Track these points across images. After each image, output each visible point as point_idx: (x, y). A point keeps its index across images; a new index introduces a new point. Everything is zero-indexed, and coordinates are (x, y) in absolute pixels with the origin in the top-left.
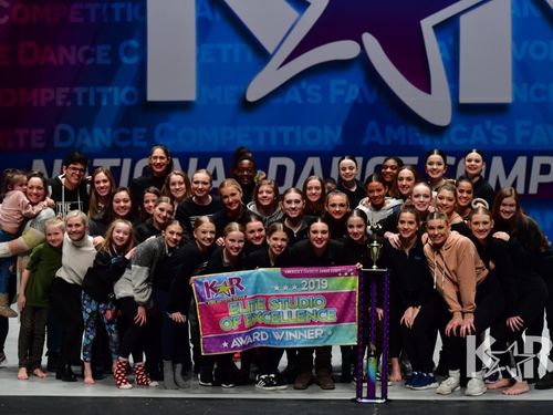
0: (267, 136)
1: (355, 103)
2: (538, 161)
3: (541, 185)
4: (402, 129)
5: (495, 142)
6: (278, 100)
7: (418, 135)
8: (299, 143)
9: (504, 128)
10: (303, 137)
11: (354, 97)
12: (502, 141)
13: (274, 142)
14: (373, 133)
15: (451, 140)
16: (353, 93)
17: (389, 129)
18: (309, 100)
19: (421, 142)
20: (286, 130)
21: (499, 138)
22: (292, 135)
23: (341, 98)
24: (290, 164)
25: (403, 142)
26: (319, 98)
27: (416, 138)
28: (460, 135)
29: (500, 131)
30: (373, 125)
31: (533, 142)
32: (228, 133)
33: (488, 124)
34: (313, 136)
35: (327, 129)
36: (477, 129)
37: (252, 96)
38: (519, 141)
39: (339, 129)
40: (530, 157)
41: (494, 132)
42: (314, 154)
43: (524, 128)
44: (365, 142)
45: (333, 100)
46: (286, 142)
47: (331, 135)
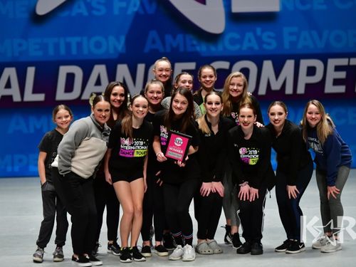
0: (57, 46)
1: (137, 15)
2: (305, 64)
3: (308, 86)
4: (180, 37)
5: (266, 47)
6: (65, 14)
7: (195, 42)
8: (85, 51)
9: (272, 34)
10: (89, 47)
11: (136, 9)
12: (271, 46)
13: (63, 51)
14: (154, 42)
15: (226, 46)
16: (135, 6)
17: (168, 38)
18: (95, 13)
19: (198, 49)
20: (74, 40)
21: (269, 44)
22: (79, 45)
23: (124, 10)
24: (78, 72)
25: (182, 49)
26: (103, 11)
27: (193, 45)
28: (233, 42)
29: (269, 37)
30: (153, 34)
31: (300, 46)
32: (20, 45)
33: (259, 31)
34: (98, 45)
35: (112, 39)
36: (249, 35)
37: (42, 10)
38: (287, 46)
39: (123, 39)
40: (297, 60)
41: (265, 38)
42: (100, 62)
43: (291, 34)
44: (146, 50)
45: (116, 12)
46: (74, 51)
47: (116, 45)
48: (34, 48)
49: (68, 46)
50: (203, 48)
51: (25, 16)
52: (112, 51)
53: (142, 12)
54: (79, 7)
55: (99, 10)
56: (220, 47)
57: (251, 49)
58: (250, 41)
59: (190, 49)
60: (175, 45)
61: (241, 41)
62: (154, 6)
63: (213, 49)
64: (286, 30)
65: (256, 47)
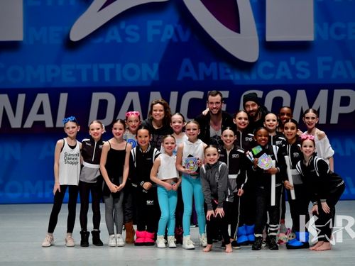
48: (67, 74)
49: (101, 72)
50: (236, 77)
51: (58, 42)
52: (145, 78)
53: (176, 40)
54: (113, 34)
55: (132, 37)
56: (254, 77)
57: (285, 78)
58: (283, 70)
59: (222, 77)
60: (208, 74)
61: (274, 70)
62: (188, 33)
63: (246, 77)
64: (320, 60)
65: (290, 77)
